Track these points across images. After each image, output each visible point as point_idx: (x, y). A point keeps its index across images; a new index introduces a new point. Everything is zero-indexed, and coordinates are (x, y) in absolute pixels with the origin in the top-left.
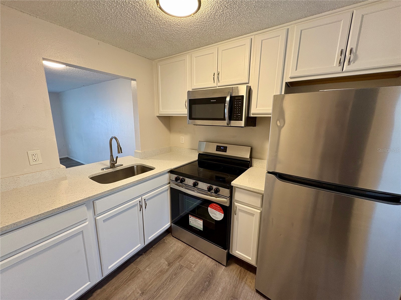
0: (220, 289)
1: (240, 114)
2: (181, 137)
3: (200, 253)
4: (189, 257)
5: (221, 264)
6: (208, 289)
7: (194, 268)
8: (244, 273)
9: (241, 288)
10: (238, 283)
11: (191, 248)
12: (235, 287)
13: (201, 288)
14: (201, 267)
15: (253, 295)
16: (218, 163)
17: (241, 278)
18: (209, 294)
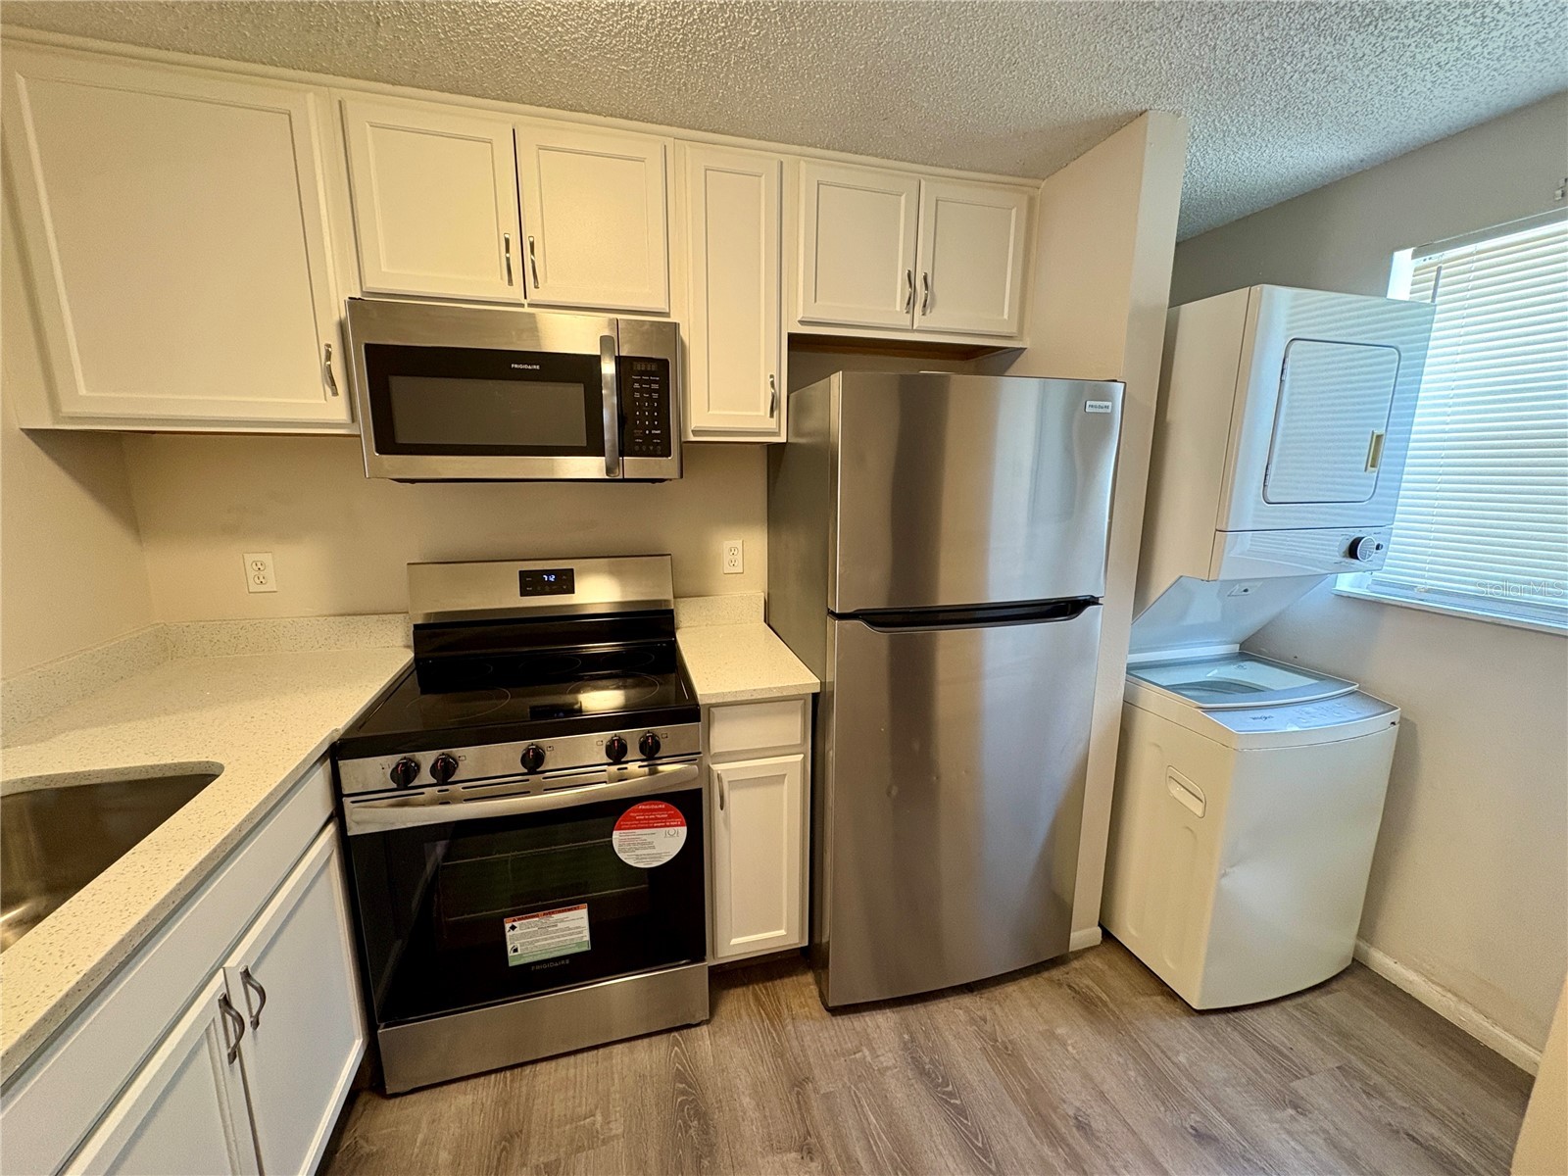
0: (746, 1100)
1: (658, 432)
2: (250, 558)
3: (585, 1054)
4: (553, 1110)
5: (689, 1026)
6: (713, 1139)
7: (609, 1123)
8: (768, 994)
9: (795, 1043)
10: (778, 1035)
11: (528, 1070)
12: (779, 1053)
13: (688, 1162)
14: (630, 1100)
15: (832, 1033)
16: (515, 650)
17: (774, 1017)
18: (727, 1149)
